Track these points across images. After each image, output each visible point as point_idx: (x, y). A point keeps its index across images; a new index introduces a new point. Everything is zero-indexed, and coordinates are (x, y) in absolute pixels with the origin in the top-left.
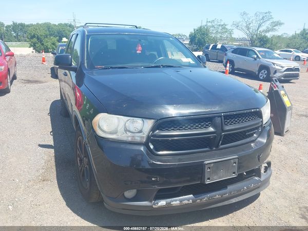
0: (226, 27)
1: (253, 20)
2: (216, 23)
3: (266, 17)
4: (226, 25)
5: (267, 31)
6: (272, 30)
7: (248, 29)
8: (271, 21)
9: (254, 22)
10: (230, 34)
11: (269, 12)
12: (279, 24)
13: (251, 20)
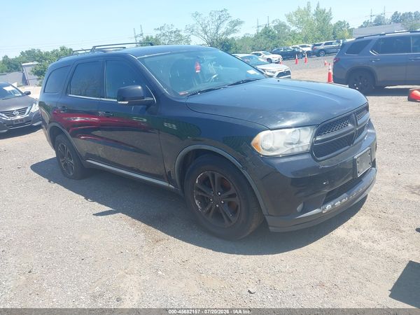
0: (181, 33)
1: (208, 21)
2: (166, 29)
3: (222, 16)
4: (179, 31)
5: (227, 33)
6: (233, 31)
7: (206, 33)
8: (230, 20)
9: (210, 23)
10: (187, 41)
11: (225, 10)
12: (238, 23)
13: (206, 22)
